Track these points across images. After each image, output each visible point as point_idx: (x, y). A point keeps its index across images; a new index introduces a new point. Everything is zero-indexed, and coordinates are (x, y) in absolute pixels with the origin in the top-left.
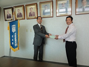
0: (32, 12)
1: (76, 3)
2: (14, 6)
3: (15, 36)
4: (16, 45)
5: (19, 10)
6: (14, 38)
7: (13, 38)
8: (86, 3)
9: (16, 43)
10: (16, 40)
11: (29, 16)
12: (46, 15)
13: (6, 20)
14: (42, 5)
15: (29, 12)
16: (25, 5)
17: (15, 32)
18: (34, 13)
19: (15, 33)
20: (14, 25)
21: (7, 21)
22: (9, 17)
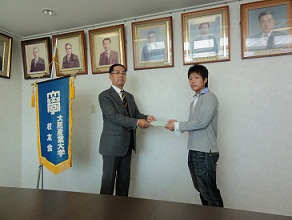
0: (109, 52)
1: (241, 23)
2: (55, 33)
3: (60, 125)
4: (61, 153)
5: (68, 47)
6: (54, 132)
7: (50, 132)
8: (271, 25)
9: (60, 145)
10: (61, 139)
11: (101, 63)
12: (153, 61)
13: (27, 78)
14: (139, 30)
15: (99, 50)
16: (86, 31)
17: (57, 114)
18: (115, 54)
19: (60, 117)
20: (53, 92)
21: (30, 78)
22: (37, 66)
